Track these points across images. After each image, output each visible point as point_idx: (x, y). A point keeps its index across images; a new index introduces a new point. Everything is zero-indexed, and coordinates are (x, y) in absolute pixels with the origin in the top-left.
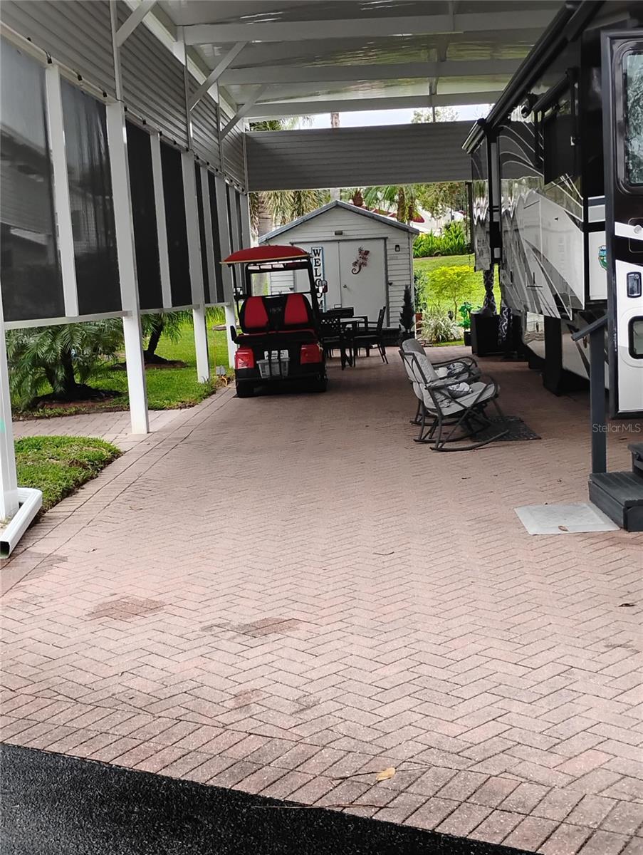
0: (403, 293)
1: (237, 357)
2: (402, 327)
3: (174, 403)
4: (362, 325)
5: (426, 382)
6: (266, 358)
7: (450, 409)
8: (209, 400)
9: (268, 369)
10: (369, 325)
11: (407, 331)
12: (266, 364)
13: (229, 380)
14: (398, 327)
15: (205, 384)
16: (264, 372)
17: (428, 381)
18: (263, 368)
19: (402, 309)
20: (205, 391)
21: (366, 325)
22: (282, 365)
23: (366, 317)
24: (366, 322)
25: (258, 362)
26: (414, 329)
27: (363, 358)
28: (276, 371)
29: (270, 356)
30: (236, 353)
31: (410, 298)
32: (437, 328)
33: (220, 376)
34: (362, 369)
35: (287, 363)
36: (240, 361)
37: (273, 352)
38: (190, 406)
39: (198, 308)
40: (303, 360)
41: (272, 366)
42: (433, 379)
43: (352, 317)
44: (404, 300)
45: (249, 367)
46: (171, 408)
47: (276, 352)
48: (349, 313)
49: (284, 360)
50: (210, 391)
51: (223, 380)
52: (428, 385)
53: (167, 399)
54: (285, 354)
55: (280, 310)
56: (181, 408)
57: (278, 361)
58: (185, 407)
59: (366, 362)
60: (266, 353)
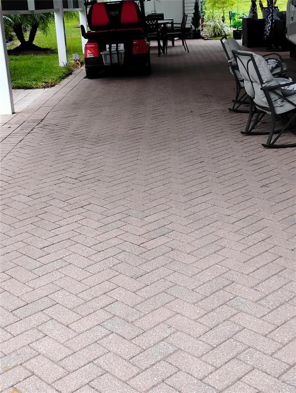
0: (194, 5)
1: (86, 48)
2: (193, 26)
3: (40, 84)
4: (169, 25)
5: (262, 82)
6: (108, 50)
7: (282, 108)
8: (66, 80)
9: (109, 58)
10: (175, 25)
11: (196, 29)
12: (107, 54)
13: (82, 64)
14: (190, 27)
15: (64, 68)
16: (106, 61)
17: (264, 82)
18: (105, 57)
19: (193, 15)
20: (64, 73)
21: (172, 25)
22: (119, 55)
23: (172, 20)
24: (172, 23)
25: (101, 53)
26: (200, 28)
27: (170, 47)
28: (115, 60)
29: (110, 48)
30: (86, 45)
31: (198, 7)
32: (215, 28)
33: (76, 60)
34: (172, 55)
35: (123, 54)
36: (89, 51)
37: (112, 45)
38: (52, 86)
39: (58, 11)
40: (135, 52)
41: (112, 56)
42: (269, 80)
43: (163, 20)
44: (195, 9)
45: (95, 56)
46: (37, 88)
47: (115, 45)
48: (161, 17)
49: (121, 52)
50: (68, 72)
51: (77, 63)
52: (263, 86)
53: (35, 80)
54: (122, 47)
55: (117, 13)
56: (45, 88)
57: (116, 52)
58: (48, 87)
59: (173, 50)
60: (108, 46)
